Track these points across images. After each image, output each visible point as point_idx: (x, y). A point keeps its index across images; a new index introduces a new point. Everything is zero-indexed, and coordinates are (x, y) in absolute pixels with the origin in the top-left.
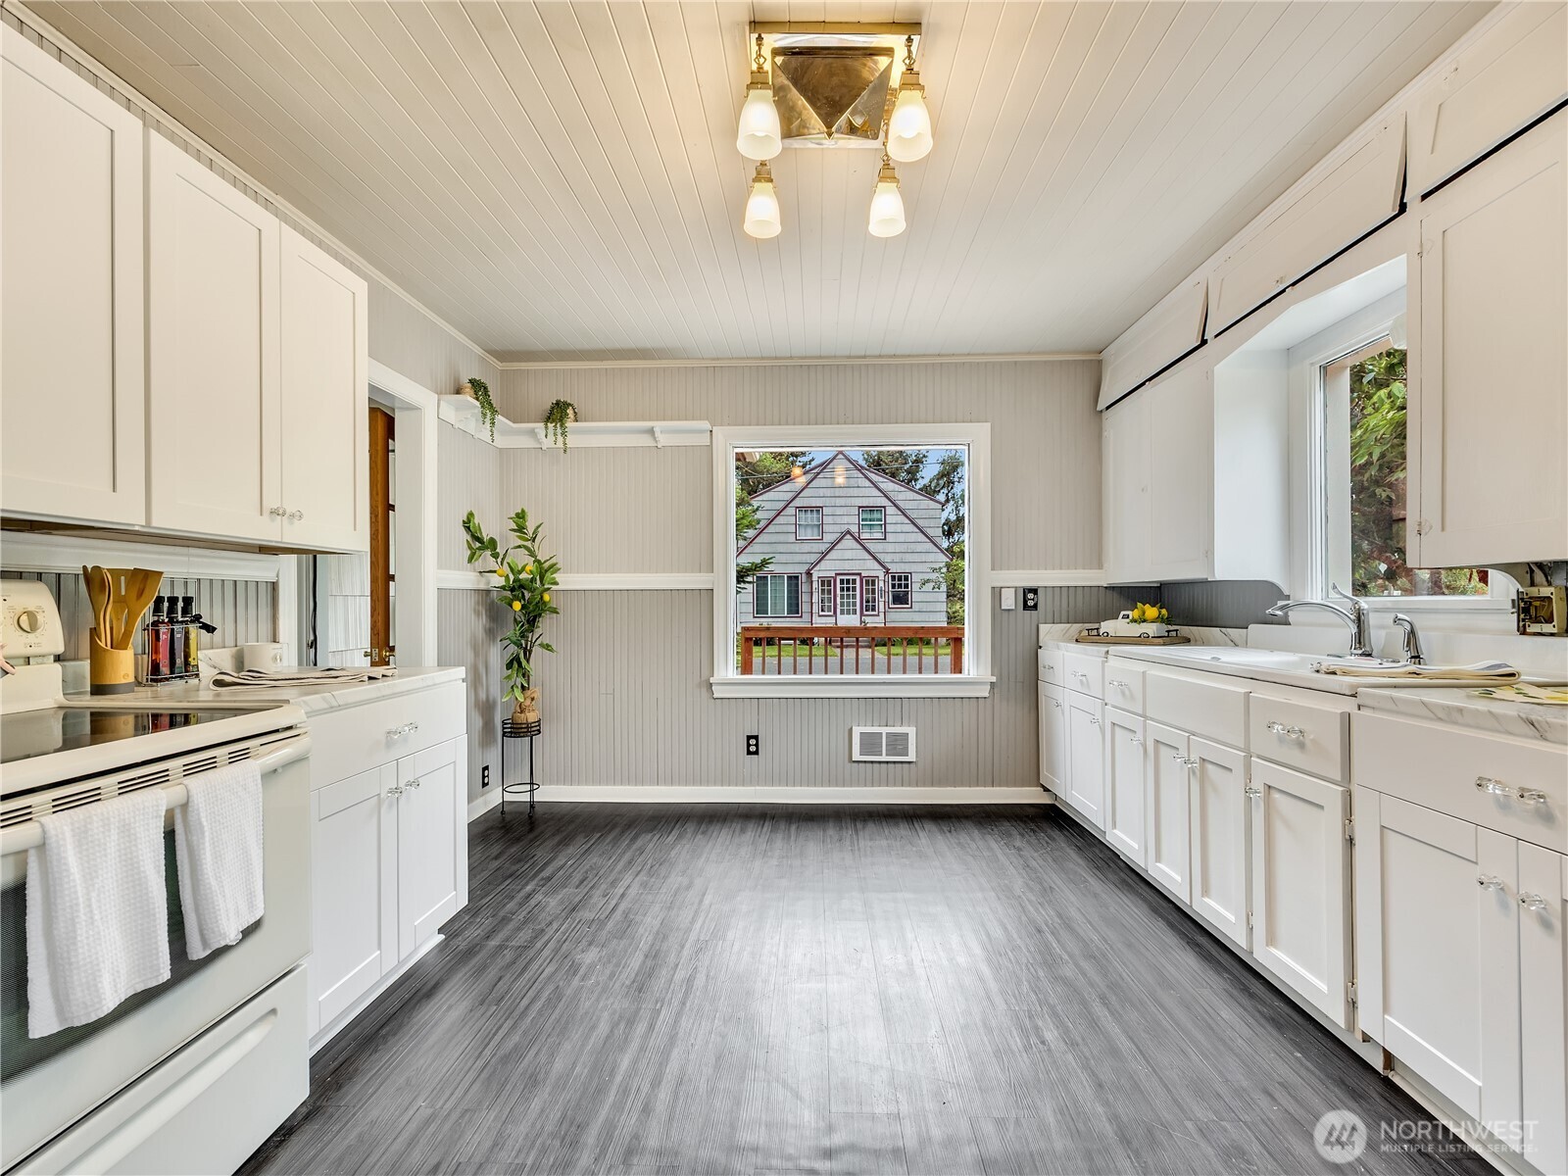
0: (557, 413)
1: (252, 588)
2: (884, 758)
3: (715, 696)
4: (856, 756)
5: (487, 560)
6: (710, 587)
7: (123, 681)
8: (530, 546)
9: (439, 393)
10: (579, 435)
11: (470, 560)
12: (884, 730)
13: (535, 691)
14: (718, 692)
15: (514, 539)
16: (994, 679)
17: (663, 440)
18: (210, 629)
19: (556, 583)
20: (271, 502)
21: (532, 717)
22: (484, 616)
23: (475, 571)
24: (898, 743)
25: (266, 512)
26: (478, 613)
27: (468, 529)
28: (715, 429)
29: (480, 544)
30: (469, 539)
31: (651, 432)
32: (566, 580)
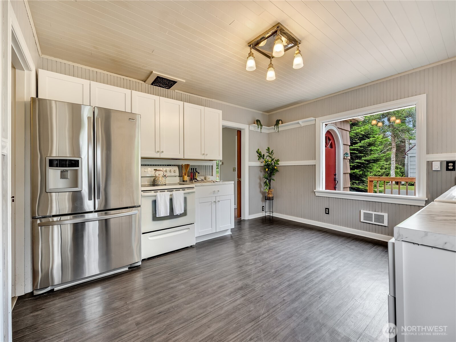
0: (277, 123)
1: (205, 167)
2: (373, 222)
3: (316, 195)
4: (362, 220)
5: (262, 160)
6: (315, 164)
7: (185, 180)
8: (271, 156)
9: (249, 125)
10: (282, 127)
11: (258, 160)
12: (374, 213)
13: (272, 190)
14: (317, 194)
15: (267, 154)
16: (427, 199)
17: (303, 125)
18: (199, 173)
19: (278, 164)
20: (203, 153)
21: (270, 196)
22: (263, 172)
23: (260, 162)
24: (380, 218)
25: (202, 154)
26: (261, 171)
27: (257, 153)
28: (316, 119)
29: (260, 156)
30: (258, 155)
31: (298, 123)
32: (281, 163)
